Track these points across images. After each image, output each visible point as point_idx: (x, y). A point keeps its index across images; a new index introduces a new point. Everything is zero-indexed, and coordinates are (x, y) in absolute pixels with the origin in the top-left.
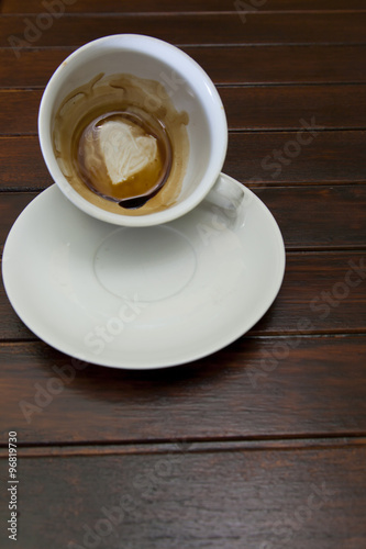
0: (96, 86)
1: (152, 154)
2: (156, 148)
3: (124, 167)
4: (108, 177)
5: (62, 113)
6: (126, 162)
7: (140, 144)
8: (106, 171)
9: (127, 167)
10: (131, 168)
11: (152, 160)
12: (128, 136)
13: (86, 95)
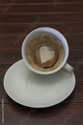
0: (40, 38)
1: (53, 56)
2: (54, 54)
3: (45, 58)
4: (41, 61)
5: (30, 44)
6: (46, 57)
7: (50, 53)
8: (40, 59)
9: (46, 59)
10: (47, 59)
11: (53, 57)
12: (47, 51)
13: (37, 40)
